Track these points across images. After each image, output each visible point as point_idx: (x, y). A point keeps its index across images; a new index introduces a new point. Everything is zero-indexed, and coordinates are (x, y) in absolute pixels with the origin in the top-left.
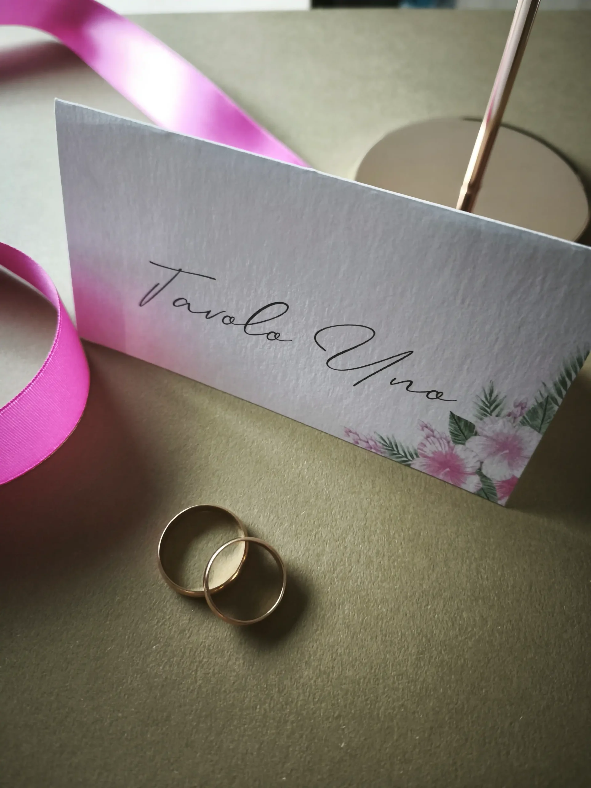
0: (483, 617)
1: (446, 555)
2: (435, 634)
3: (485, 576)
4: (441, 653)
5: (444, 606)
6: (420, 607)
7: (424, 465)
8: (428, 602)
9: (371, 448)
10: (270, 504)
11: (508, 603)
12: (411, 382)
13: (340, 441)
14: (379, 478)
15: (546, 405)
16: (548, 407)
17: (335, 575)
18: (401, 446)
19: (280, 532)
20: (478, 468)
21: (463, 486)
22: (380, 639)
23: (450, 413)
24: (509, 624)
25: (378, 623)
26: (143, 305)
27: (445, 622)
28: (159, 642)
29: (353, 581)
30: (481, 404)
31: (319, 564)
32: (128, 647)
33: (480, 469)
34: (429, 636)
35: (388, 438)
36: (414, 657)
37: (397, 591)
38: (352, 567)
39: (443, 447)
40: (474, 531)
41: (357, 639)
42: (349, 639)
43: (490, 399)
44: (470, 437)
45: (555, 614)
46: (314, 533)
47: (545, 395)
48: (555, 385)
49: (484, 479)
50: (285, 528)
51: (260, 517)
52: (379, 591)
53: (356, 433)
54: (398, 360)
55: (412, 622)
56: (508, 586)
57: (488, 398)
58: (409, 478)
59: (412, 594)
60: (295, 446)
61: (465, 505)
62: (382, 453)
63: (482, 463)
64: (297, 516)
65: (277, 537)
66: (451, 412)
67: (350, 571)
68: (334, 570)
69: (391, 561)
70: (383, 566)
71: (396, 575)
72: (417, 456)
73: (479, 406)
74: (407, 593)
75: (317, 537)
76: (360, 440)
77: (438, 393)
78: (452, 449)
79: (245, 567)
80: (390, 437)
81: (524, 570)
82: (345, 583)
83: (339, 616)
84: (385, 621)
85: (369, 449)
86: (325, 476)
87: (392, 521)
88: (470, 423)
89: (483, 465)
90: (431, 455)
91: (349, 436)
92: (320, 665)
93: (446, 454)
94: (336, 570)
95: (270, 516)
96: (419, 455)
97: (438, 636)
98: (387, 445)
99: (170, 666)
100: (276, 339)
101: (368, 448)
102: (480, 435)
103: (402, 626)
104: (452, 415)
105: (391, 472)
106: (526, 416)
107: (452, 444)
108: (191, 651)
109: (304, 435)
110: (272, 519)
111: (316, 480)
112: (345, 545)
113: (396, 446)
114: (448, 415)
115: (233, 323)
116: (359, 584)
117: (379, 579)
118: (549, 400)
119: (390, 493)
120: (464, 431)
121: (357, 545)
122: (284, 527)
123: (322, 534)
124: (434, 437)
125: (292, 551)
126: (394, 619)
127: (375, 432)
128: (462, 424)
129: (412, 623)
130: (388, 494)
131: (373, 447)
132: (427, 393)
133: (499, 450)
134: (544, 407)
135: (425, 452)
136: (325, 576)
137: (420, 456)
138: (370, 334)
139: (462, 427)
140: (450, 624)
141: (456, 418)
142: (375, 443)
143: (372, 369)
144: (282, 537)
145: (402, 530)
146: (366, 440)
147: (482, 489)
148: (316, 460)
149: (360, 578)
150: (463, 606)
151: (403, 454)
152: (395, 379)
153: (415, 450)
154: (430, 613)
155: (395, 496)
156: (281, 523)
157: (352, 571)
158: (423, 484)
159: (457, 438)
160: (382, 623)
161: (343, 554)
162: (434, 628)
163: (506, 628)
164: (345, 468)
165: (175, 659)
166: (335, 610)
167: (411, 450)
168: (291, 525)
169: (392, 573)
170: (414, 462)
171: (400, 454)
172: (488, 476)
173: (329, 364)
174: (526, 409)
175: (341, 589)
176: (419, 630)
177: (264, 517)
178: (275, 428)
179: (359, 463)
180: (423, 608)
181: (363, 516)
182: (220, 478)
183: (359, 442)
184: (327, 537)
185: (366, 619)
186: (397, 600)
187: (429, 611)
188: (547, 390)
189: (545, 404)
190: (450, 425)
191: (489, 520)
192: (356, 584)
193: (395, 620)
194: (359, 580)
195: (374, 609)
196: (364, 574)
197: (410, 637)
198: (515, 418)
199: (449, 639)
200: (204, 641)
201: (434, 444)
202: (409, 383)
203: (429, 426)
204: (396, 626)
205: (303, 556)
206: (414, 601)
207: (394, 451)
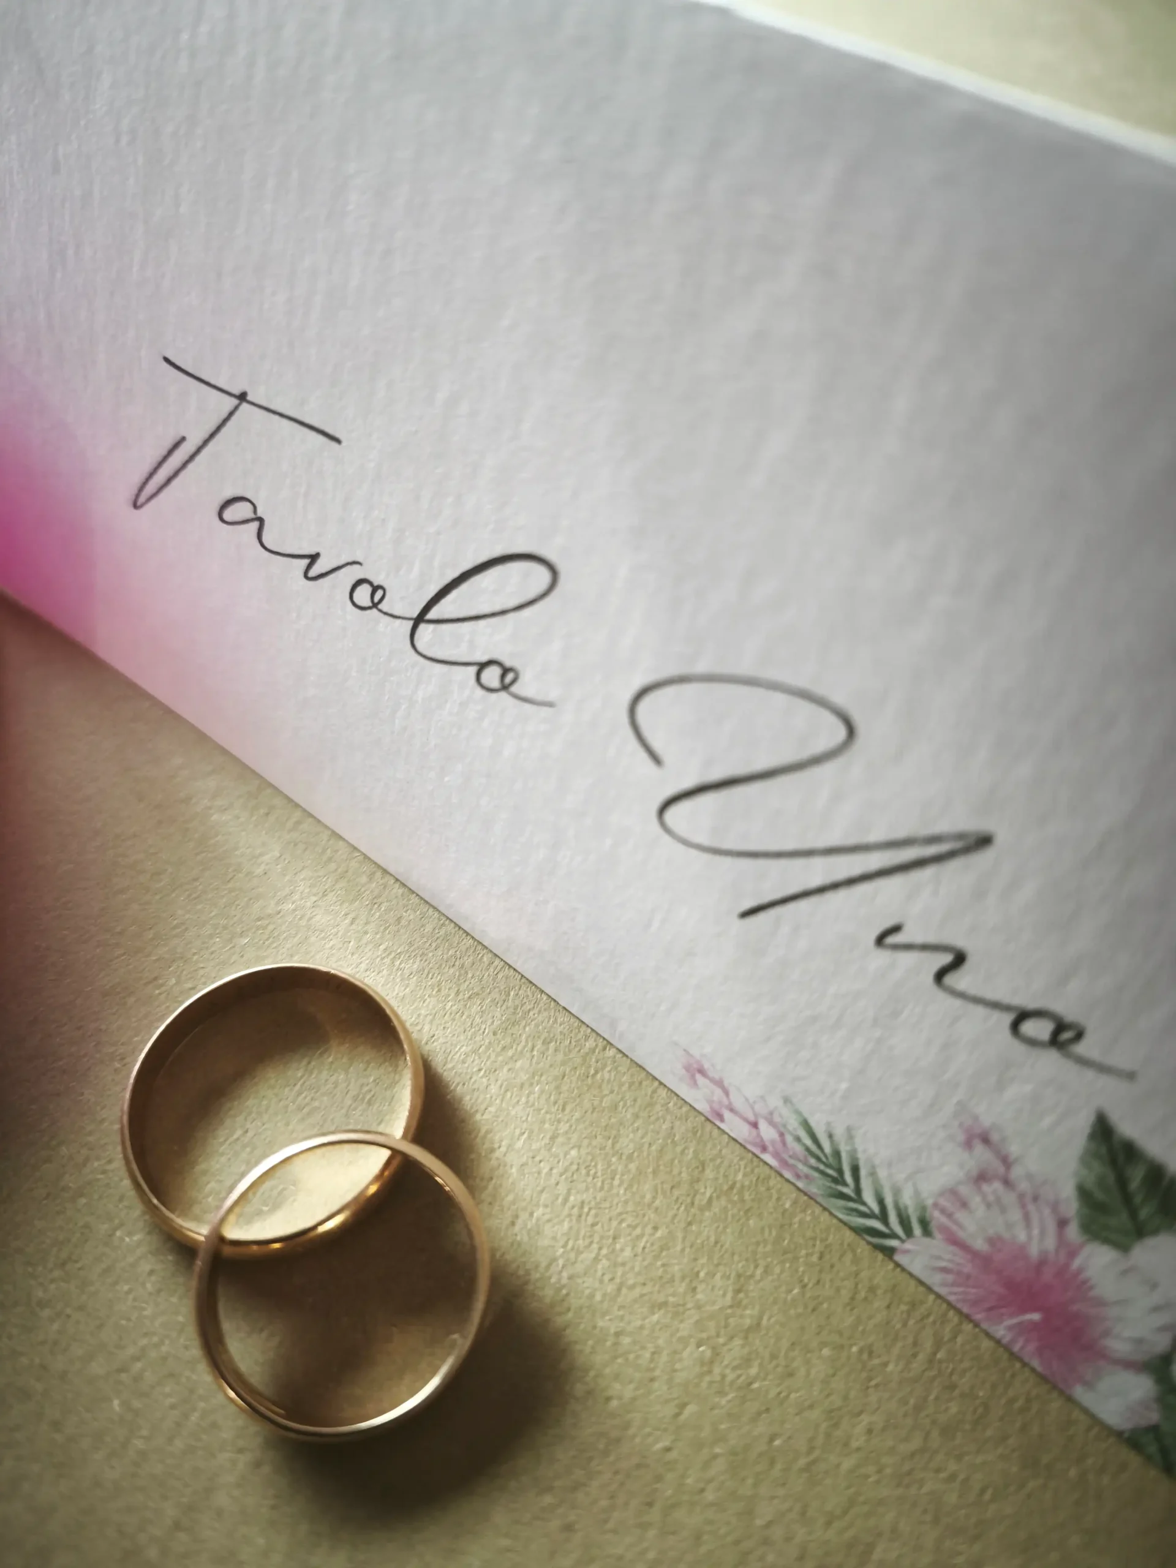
7: (944, 1270)
9: (764, 1149)
12: (960, 959)
13: (663, 1092)
18: (873, 1174)
20: (1159, 1351)
21: (1079, 1392)
23: (1094, 1117)
26: (145, 504)
33: (1167, 1359)
35: (830, 1136)
39: (1036, 1232)
44: (1155, 1232)
49: (1170, 1399)
53: (719, 1083)
54: (924, 856)
58: (879, 1303)
62: (798, 1176)
66: (1100, 1116)
72: (927, 1231)
76: (730, 1108)
77: (1061, 1026)
78: (1071, 1251)
80: (839, 1132)
85: (757, 1151)
86: (575, 1211)
88: (1174, 1180)
90: (980, 1244)
91: (695, 1084)
93: (1042, 1263)
96: (933, 1226)
98: (824, 1159)
100: (503, 687)
101: (755, 1144)
104: (1104, 1131)
105: (815, 1256)
107: (1073, 1232)
113: (855, 1170)
114: (1083, 1122)
115: (380, 606)
120: (1138, 1199)
124: (1007, 1183)
127: (787, 1100)
128: (1136, 1177)
131: (770, 1149)
132: (1015, 1014)
135: (960, 1226)
137: (938, 1235)
138: (836, 732)
139: (1134, 1182)
141: (1117, 1144)
142: (782, 1135)
143: (818, 872)
146: (752, 1118)
147: (1154, 1429)
148: (560, 1140)
151: (876, 1209)
152: (896, 929)
153: (923, 1206)
155: (808, 1364)
158: (928, 1345)
159: (1101, 1219)
164: (654, 1198)
167: (907, 1199)
170: (908, 1246)
171: (864, 1204)
173: (668, 816)
179: (708, 1193)
183: (727, 1115)
190: (1085, 1165)
201: (1003, 1210)
202: (947, 959)
203: (995, 1137)
207: (845, 1184)
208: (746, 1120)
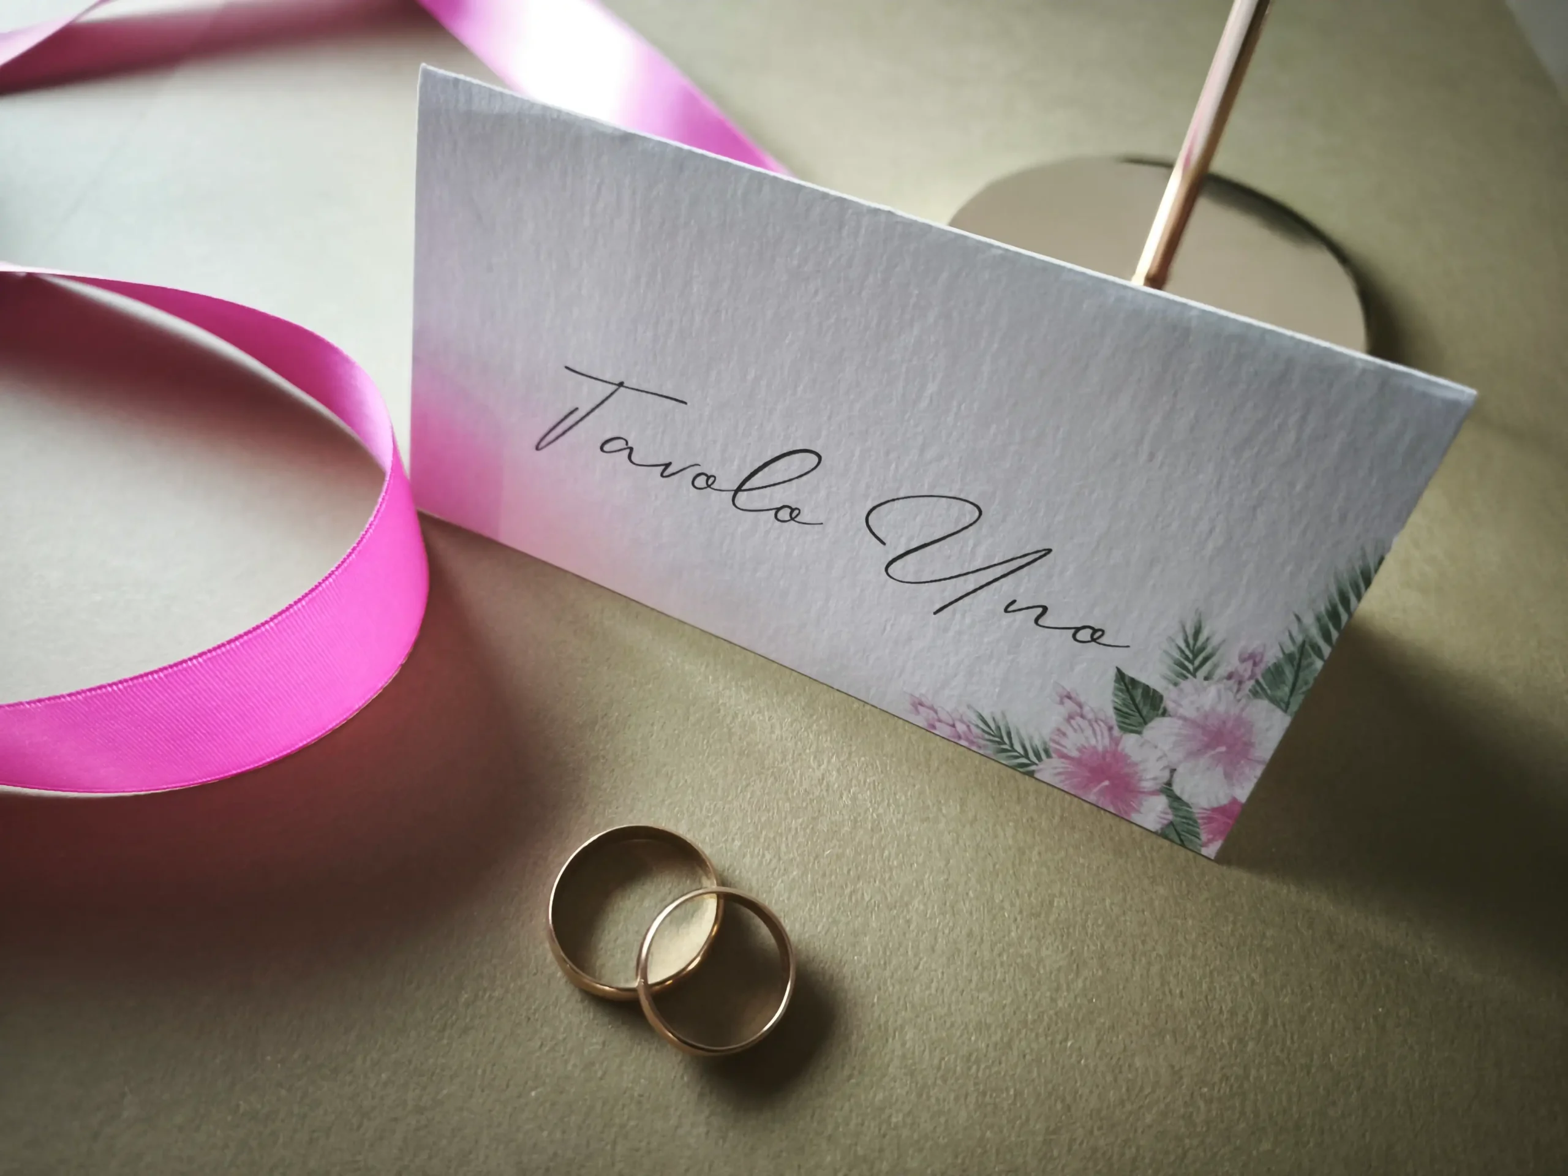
0: (1173, 1067)
1: (1102, 946)
2: (1081, 1096)
3: (1178, 991)
4: (1091, 1132)
5: (1099, 1042)
6: (1052, 1042)
7: (1059, 774)
8: (1068, 1035)
9: (960, 737)
10: (764, 833)
11: (1222, 1043)
12: (1045, 609)
13: (901, 722)
14: (974, 794)
15: (1300, 660)
16: (1304, 663)
17: (887, 973)
18: (1018, 733)
19: (782, 885)
20: (1165, 780)
21: (1135, 818)
22: (974, 1101)
23: (1116, 670)
24: (1223, 1085)
25: (969, 1068)
26: (542, 448)
27: (1099, 1074)
28: (544, 1084)
29: (921, 985)
30: (1177, 655)
31: (857, 950)
32: (483, 1091)
33: (1169, 784)
34: (1069, 1099)
35: (994, 719)
36: (1040, 1139)
37: (1007, 1009)
38: (921, 959)
39: (1099, 738)
40: (1157, 903)
41: (929, 1097)
42: (913, 1096)
43: (1195, 644)
44: (1151, 719)
45: (1313, 1070)
46: (847, 891)
47: (1299, 639)
48: (1318, 619)
49: (1176, 804)
50: (793, 879)
51: (744, 856)
52: (972, 1007)
53: (932, 708)
54: (1021, 564)
55: (1036, 1069)
56: (1221, 1011)
57: (1191, 641)
58: (1031, 797)
59: (1036, 1017)
60: (815, 727)
61: (1138, 854)
62: (980, 747)
63: (1173, 771)
64: (817, 857)
65: (776, 895)
66: (1118, 669)
67: (916, 968)
68: (885, 963)
69: (996, 952)
70: (980, 961)
71: (1004, 980)
72: (1048, 756)
73: (1172, 657)
74: (1027, 1015)
75: (853, 900)
76: (940, 721)
77: (1095, 631)
78: (1116, 742)
79: (714, 948)
80: (998, 717)
81: (1253, 982)
82: (906, 988)
83: (893, 1051)
84: (983, 1066)
85: (956, 740)
86: (872, 786)
87: (998, 875)
88: (1154, 691)
89: (1176, 775)
90: (1075, 754)
91: (918, 712)
92: (856, 1144)
93: (1105, 752)
94: (890, 963)
95: (764, 856)
96: (1051, 751)
97: (1086, 1100)
98: (992, 733)
99: (564, 1132)
100: (792, 519)
101: (954, 737)
102: (1171, 714)
103: (1016, 1076)
104: (1120, 676)
105: (996, 784)
106: (1261, 680)
107: (1116, 732)
108: (604, 1104)
109: (833, 709)
110: (768, 860)
111: (854, 793)
112: (908, 917)
113: (1009, 734)
114: (1112, 673)
115: (712, 486)
116: (933, 991)
117: (973, 985)
118: (1306, 648)
119: (994, 825)
120: (1141, 706)
121: (931, 918)
122: (791, 877)
123: (863, 894)
124: (1082, 716)
125: (804, 924)
126: (1000, 1063)
127: (969, 707)
128: (1138, 694)
129: (1035, 1074)
130: (990, 825)
131: (963, 736)
132: (1073, 631)
133: (1208, 746)
134: (1295, 663)
135: (1065, 747)
136: (868, 974)
137: (1053, 755)
138: (971, 514)
139: (1138, 699)
140: (1109, 1078)
141: (1127, 680)
142: (968, 726)
143: (971, 582)
144: (786, 895)
145: (1017, 894)
146: (951, 722)
147: (1171, 824)
148: (853, 754)
149: (935, 980)
150: (1133, 1045)
151: (1022, 752)
152: (1014, 602)
153: (1045, 743)
154: (1070, 1056)
155: (1004, 830)
156: (785, 870)
157: (920, 967)
158: (1058, 811)
159: (1127, 721)
160: (978, 1070)
161: (904, 934)
162: (1078, 1084)
163: (1219, 1091)
164: (910, 772)
165: (573, 1118)
166: (887, 1040)
167: (1037, 742)
168: (804, 873)
169: (999, 976)
170: (1041, 766)
171: (1016, 751)
172: (1185, 798)
173: (890, 570)
174: (1262, 667)
175: (899, 999)
176: (1050, 1086)
177: (752, 857)
178: (777, 693)
179: (936, 765)
180: (1057, 1045)
181: (942, 864)
182: (671, 778)
183: (938, 724)
184: (873, 901)
185: (946, 1059)
186: (1006, 1027)
187: (1068, 1053)
188: (1303, 630)
189: (1297, 656)
190: (1116, 695)
191: (1184, 884)
192: (927, 993)
193: (1003, 1065)
194: (934, 985)
195: (963, 1043)
196: (943, 973)
197: (1032, 1101)
198: (1240, 683)
199: (1108, 1107)
200: (630, 1085)
201: (1082, 731)
202: (1040, 610)
203: (1073, 695)
204: (1005, 1075)
205: (826, 934)
206: (1041, 1031)
207: (1005, 744)
208: (948, 724)
